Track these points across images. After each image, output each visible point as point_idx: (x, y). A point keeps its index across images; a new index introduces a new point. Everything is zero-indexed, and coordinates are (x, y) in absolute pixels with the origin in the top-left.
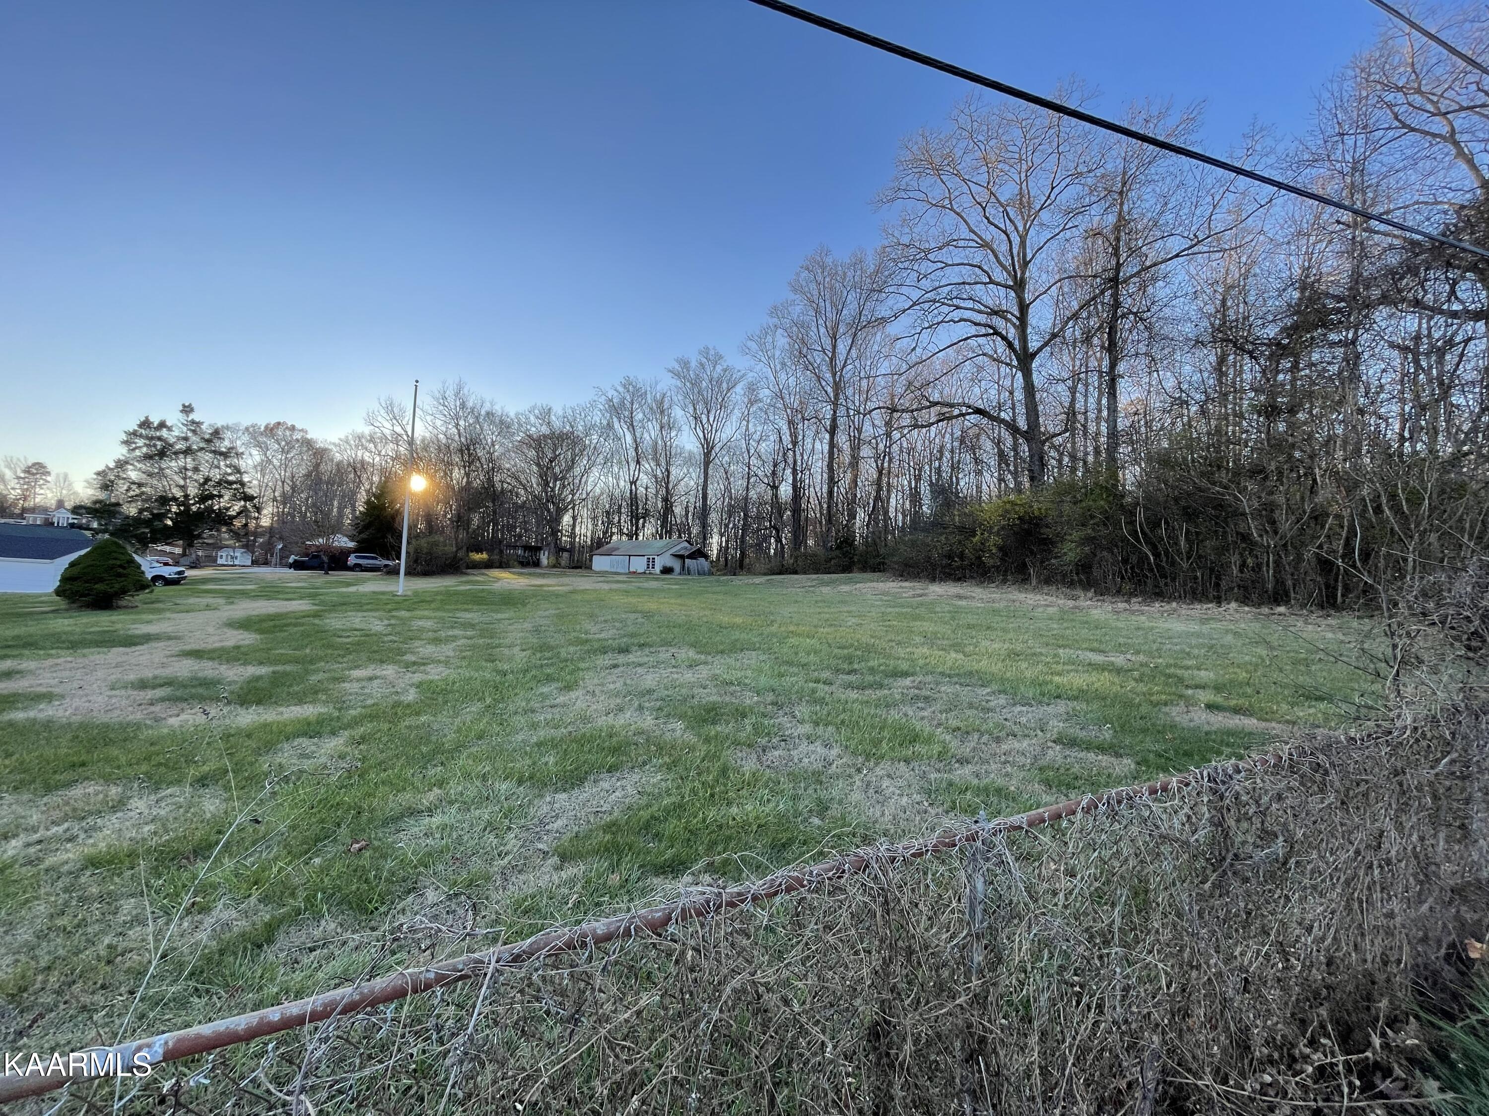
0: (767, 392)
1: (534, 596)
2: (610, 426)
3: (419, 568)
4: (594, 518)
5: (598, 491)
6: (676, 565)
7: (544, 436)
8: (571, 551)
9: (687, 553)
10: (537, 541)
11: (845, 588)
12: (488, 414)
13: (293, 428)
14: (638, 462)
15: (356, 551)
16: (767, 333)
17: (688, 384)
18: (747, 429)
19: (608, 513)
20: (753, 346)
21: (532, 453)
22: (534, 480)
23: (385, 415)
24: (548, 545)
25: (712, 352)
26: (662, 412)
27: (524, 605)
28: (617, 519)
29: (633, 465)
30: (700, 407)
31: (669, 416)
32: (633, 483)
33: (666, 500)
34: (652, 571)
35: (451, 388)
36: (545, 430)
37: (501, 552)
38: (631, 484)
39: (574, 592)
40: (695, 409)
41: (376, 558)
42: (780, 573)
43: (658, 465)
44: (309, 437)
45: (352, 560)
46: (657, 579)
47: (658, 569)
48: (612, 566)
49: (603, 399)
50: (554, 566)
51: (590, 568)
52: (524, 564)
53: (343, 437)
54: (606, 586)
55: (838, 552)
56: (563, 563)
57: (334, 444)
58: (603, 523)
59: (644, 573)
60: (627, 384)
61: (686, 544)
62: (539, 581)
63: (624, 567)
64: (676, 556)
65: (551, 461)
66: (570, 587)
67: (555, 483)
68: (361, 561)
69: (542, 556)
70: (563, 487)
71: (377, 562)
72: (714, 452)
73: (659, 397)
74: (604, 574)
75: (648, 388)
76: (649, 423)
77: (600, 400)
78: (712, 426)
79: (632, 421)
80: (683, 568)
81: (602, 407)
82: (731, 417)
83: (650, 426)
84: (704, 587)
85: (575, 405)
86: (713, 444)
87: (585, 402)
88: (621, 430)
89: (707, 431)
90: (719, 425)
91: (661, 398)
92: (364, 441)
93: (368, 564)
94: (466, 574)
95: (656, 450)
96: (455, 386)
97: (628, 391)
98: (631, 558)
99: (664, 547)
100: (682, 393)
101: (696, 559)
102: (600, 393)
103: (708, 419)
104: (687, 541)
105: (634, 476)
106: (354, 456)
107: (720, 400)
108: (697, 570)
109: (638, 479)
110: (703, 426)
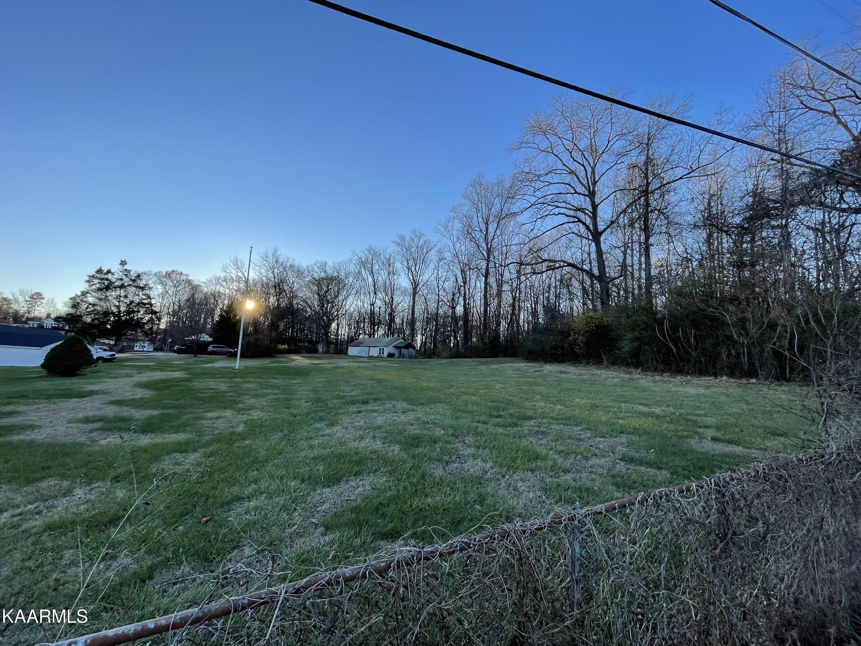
0: (449, 254)
1: (313, 370)
2: (360, 273)
3: (248, 353)
4: (350, 325)
5: (352, 309)
6: (396, 352)
7: (323, 279)
8: (336, 344)
9: (402, 346)
10: (316, 338)
11: (495, 366)
12: (291, 266)
13: (181, 274)
14: (375, 293)
15: (213, 343)
16: (449, 221)
17: (404, 249)
18: (438, 274)
19: (357, 322)
20: (442, 228)
21: (315, 288)
22: (316, 303)
23: (233, 266)
24: (323, 340)
25: (418, 232)
26: (389, 265)
27: (308, 375)
28: (362, 325)
29: (372, 295)
30: (411, 262)
31: (393, 267)
32: (372, 305)
33: (390, 315)
34: (382, 356)
35: (270, 251)
36: (323, 275)
37: (296, 344)
39: (336, 368)
40: (408, 263)
41: (224, 348)
42: (457, 358)
43: (387, 295)
44: (190, 278)
45: (210, 348)
46: (384, 361)
47: (385, 354)
48: (359, 352)
49: (356, 258)
50: (326, 353)
51: (346, 353)
52: (308, 351)
53: (209, 279)
54: (355, 365)
55: (490, 345)
56: (331, 351)
57: (204, 282)
58: (354, 328)
59: (378, 357)
60: (370, 249)
61: (402, 340)
62: (316, 362)
63: (366, 353)
64: (396, 347)
65: (326, 292)
66: (334, 365)
67: (327, 305)
68: (215, 349)
69: (319, 347)
70: (332, 307)
71: (224, 350)
72: (418, 289)
73: (387, 257)
74: (354, 357)
75: (382, 252)
76: (382, 271)
77: (354, 259)
78: (417, 273)
79: (372, 270)
80: (400, 354)
81: (355, 262)
82: (429, 268)
83: (382, 273)
84: (413, 365)
85: (340, 261)
86: (418, 283)
87: (346, 260)
88: (366, 275)
89: (415, 276)
90: (421, 272)
91: (389, 257)
92: (220, 281)
93: (219, 351)
94: (275, 357)
95: (385, 286)
96: (273, 250)
97: (370, 253)
98: (370, 348)
99: (389, 342)
100: (401, 254)
101: (407, 349)
102: (354, 254)
103: (416, 269)
104: (403, 338)
105: (372, 301)
106: (214, 289)
107: (422, 258)
108: (408, 356)
109: (375, 302)
110: (412, 273)
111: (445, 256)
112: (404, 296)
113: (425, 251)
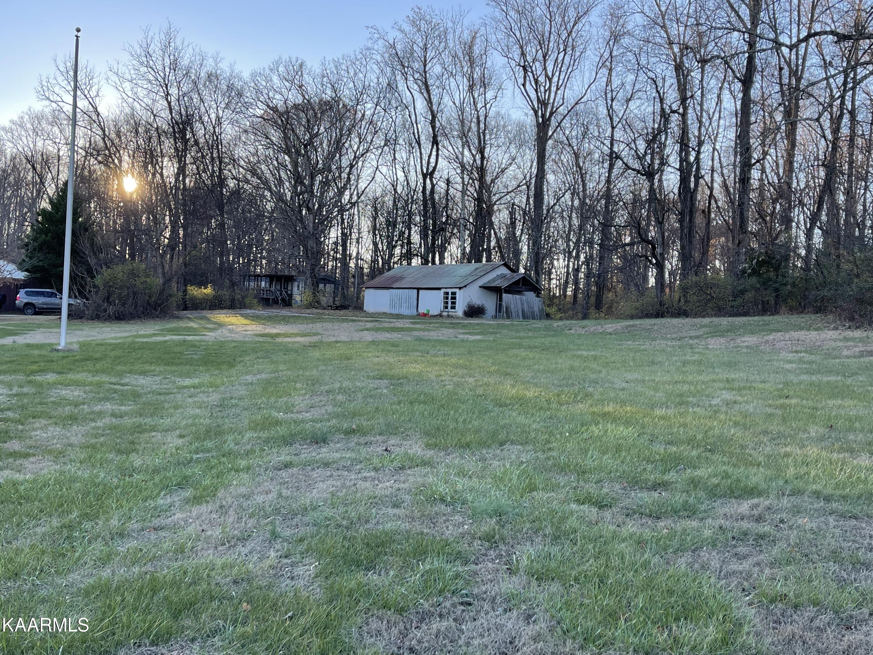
0: (640, 19)
1: (254, 351)
2: (391, 87)
3: (111, 310)
5: (376, 189)
6: (489, 303)
7: (296, 106)
8: (337, 282)
9: (504, 284)
11: (750, 340)
12: (209, 76)
14: (435, 142)
15: (25, 284)
17: (512, 13)
18: (609, 82)
21: (275, 136)
22: (283, 176)
24: (304, 273)
26: (472, 61)
27: (231, 365)
29: (427, 146)
30: (531, 50)
31: (483, 68)
32: (428, 175)
33: (479, 200)
34: (452, 312)
35: (157, 37)
36: (295, 97)
38: (425, 176)
40: (523, 54)
42: (659, 315)
43: (467, 145)
45: (22, 298)
46: (454, 326)
47: (460, 309)
48: (392, 305)
49: (380, 45)
50: (310, 306)
51: (359, 307)
52: (267, 303)
53: (16, 118)
54: (369, 337)
55: (754, 280)
56: (324, 300)
59: (440, 315)
60: (418, 19)
61: (504, 270)
62: (277, 329)
63: (409, 307)
64: (487, 288)
65: (305, 145)
67: (312, 178)
68: (34, 300)
69: (295, 289)
70: (326, 183)
72: (554, 123)
73: (466, 37)
74: (376, 317)
75: (450, 24)
76: (452, 79)
77: (376, 47)
78: (550, 80)
79: (426, 78)
80: (499, 308)
81: (379, 58)
82: (582, 63)
83: (453, 84)
84: (520, 338)
85: (340, 57)
86: (553, 107)
87: (355, 52)
88: (408, 93)
89: (542, 89)
90: (562, 77)
91: (470, 39)
92: (44, 124)
93: (43, 304)
94: (178, 318)
95: (462, 122)
96: (162, 35)
97: (419, 30)
98: (421, 291)
99: (470, 275)
100: (503, 28)
101: (519, 292)
102: (376, 36)
103: (545, 69)
104: (506, 265)
105: (429, 163)
106: (31, 146)
107: (564, 36)
108: (523, 311)
109: (435, 168)
110: (536, 81)
111: (630, 26)
112: (513, 150)
113: (572, 13)
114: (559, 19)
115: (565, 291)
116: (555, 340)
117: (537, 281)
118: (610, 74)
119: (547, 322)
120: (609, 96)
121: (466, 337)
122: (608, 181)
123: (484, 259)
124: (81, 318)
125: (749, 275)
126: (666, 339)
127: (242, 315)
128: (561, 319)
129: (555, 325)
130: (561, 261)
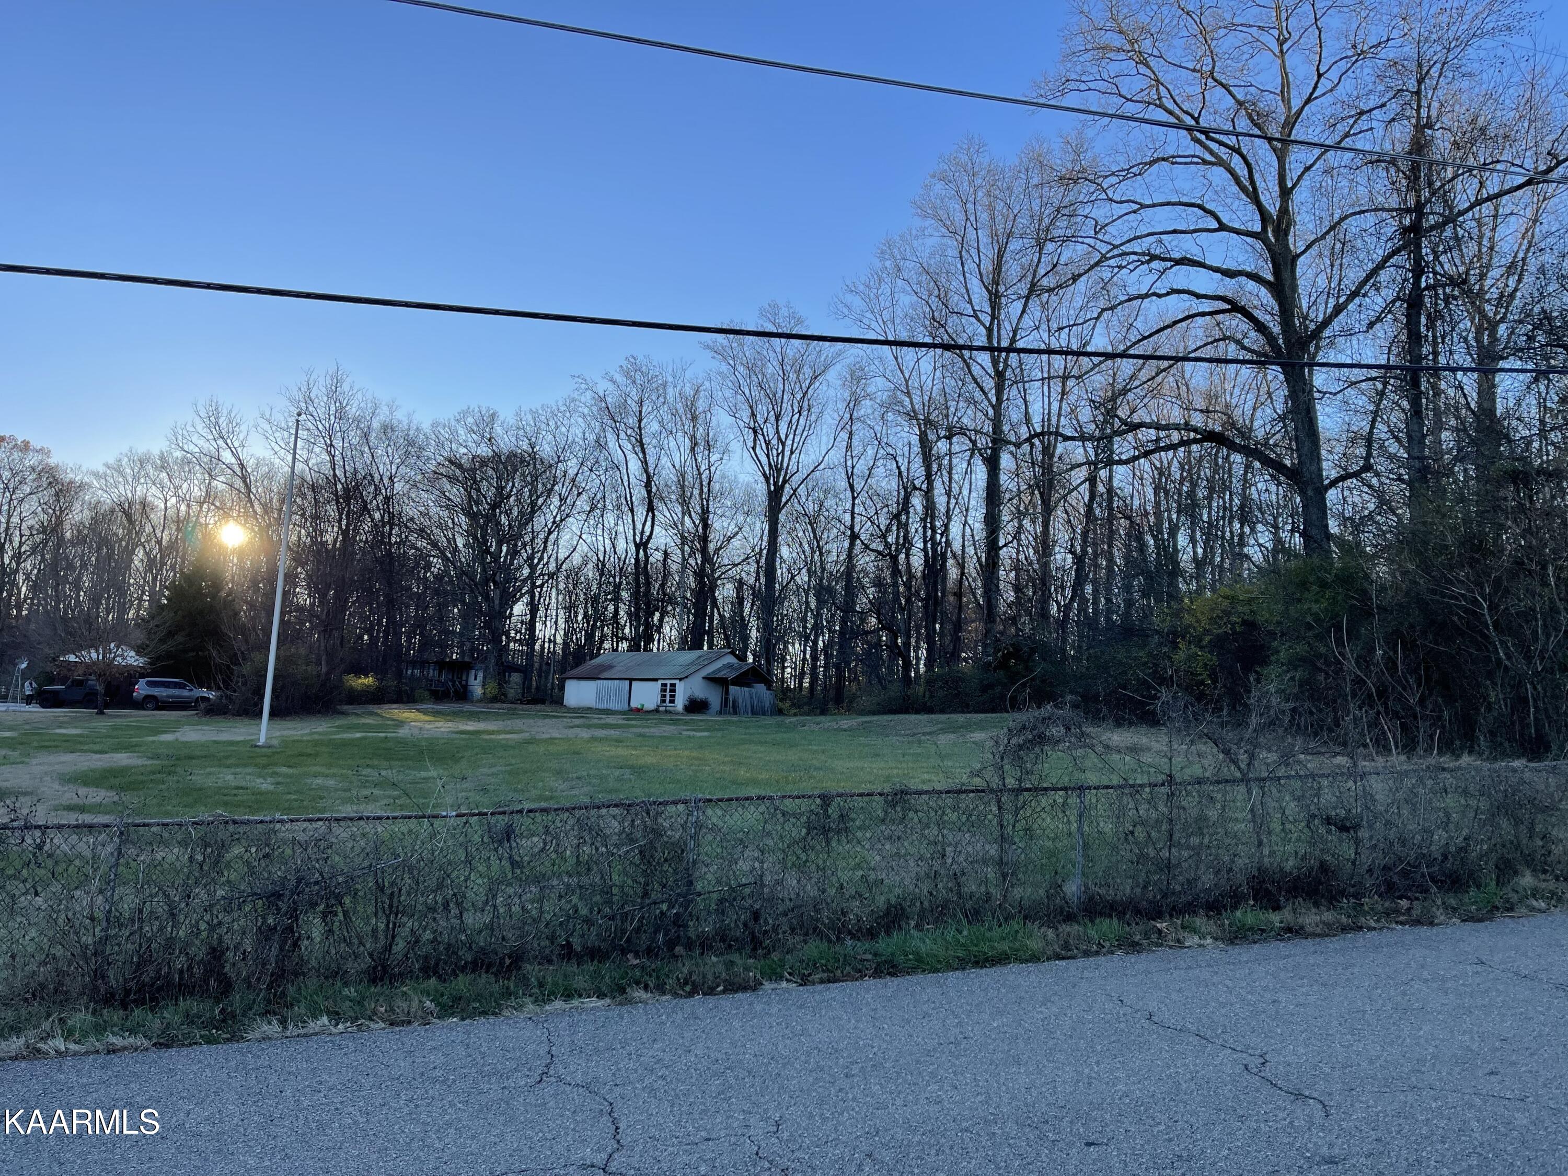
0: (880, 381)
2: (600, 444)
4: (570, 608)
5: (576, 559)
6: (714, 697)
7: (484, 462)
8: (525, 671)
9: (732, 675)
10: (463, 653)
12: (384, 427)
13: (25, 447)
14: (651, 509)
15: (144, 672)
16: (881, 280)
17: (741, 369)
18: (849, 447)
19: (595, 600)
20: (857, 302)
21: (456, 493)
22: (460, 542)
23: (205, 432)
24: (483, 659)
25: (784, 312)
26: (694, 418)
27: (455, 760)
28: (611, 608)
29: (641, 512)
30: (762, 410)
31: (708, 426)
32: (642, 545)
33: (700, 574)
34: (670, 707)
35: (321, 381)
36: (484, 451)
37: (399, 675)
38: (637, 546)
39: (528, 742)
40: (753, 415)
41: (181, 686)
43: (686, 512)
44: (52, 461)
45: (141, 689)
46: (675, 722)
47: (680, 703)
48: (599, 697)
49: (588, 397)
50: (494, 699)
51: (558, 701)
52: (440, 696)
53: (111, 461)
54: (585, 734)
55: (1001, 673)
56: (511, 693)
57: (97, 475)
58: (586, 615)
59: (657, 711)
60: (632, 370)
61: (731, 659)
62: (471, 726)
63: (619, 700)
64: (711, 680)
65: (494, 506)
66: (526, 735)
67: (499, 545)
68: (156, 692)
69: (472, 680)
70: (514, 553)
71: (185, 693)
72: (788, 490)
73: (689, 391)
74: (583, 712)
75: (670, 379)
76: (671, 438)
77: (583, 400)
78: (783, 444)
79: (641, 435)
80: (725, 702)
81: (586, 411)
82: (818, 428)
83: (673, 444)
84: (751, 734)
85: (539, 407)
86: (786, 473)
87: (557, 402)
88: (620, 452)
89: (775, 452)
90: (796, 440)
91: (692, 393)
92: (149, 468)
93: (168, 697)
94: (343, 713)
95: (683, 487)
96: (328, 377)
97: (634, 382)
98: (634, 683)
99: (692, 664)
100: (730, 384)
101: (748, 685)
102: (583, 386)
103: (778, 432)
104: (733, 653)
105: (642, 533)
106: (130, 495)
107: (799, 396)
108: (752, 706)
109: (650, 537)
110: (768, 443)
111: (871, 389)
112: (740, 518)
113: (807, 372)
114: (793, 376)
115: (801, 683)
116: (785, 736)
117: (769, 672)
118: (850, 438)
119: (780, 718)
120: (849, 463)
121: (692, 733)
122: (850, 556)
123: (705, 648)
124: (225, 713)
125: (995, 669)
126: (900, 735)
127: (418, 710)
128: (795, 715)
129: (787, 721)
130: (797, 645)
